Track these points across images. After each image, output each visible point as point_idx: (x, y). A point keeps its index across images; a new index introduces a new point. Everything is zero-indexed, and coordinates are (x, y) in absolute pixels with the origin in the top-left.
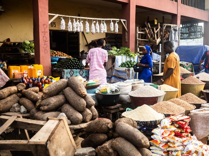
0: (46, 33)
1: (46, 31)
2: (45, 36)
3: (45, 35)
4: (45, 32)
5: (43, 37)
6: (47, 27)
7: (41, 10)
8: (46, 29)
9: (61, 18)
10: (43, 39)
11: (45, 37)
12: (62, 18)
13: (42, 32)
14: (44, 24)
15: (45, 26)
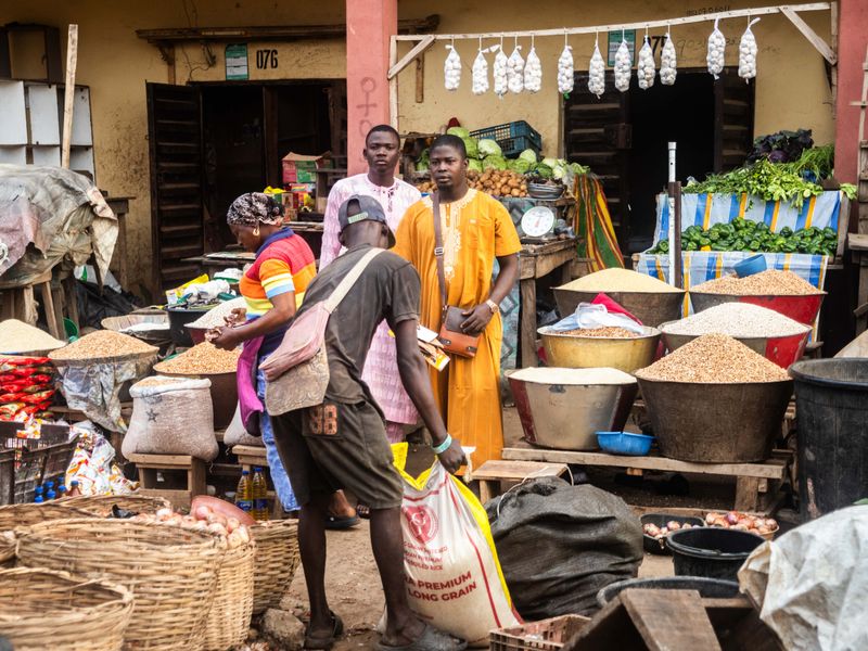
0: (371, 109)
1: (370, 102)
2: (368, 118)
3: (367, 114)
4: (367, 106)
5: (362, 122)
6: (375, 86)
7: (354, 32)
8: (371, 95)
9: (448, 47)
10: (361, 130)
11: (368, 121)
12: (452, 47)
13: (359, 107)
14: (365, 80)
15: (369, 85)
